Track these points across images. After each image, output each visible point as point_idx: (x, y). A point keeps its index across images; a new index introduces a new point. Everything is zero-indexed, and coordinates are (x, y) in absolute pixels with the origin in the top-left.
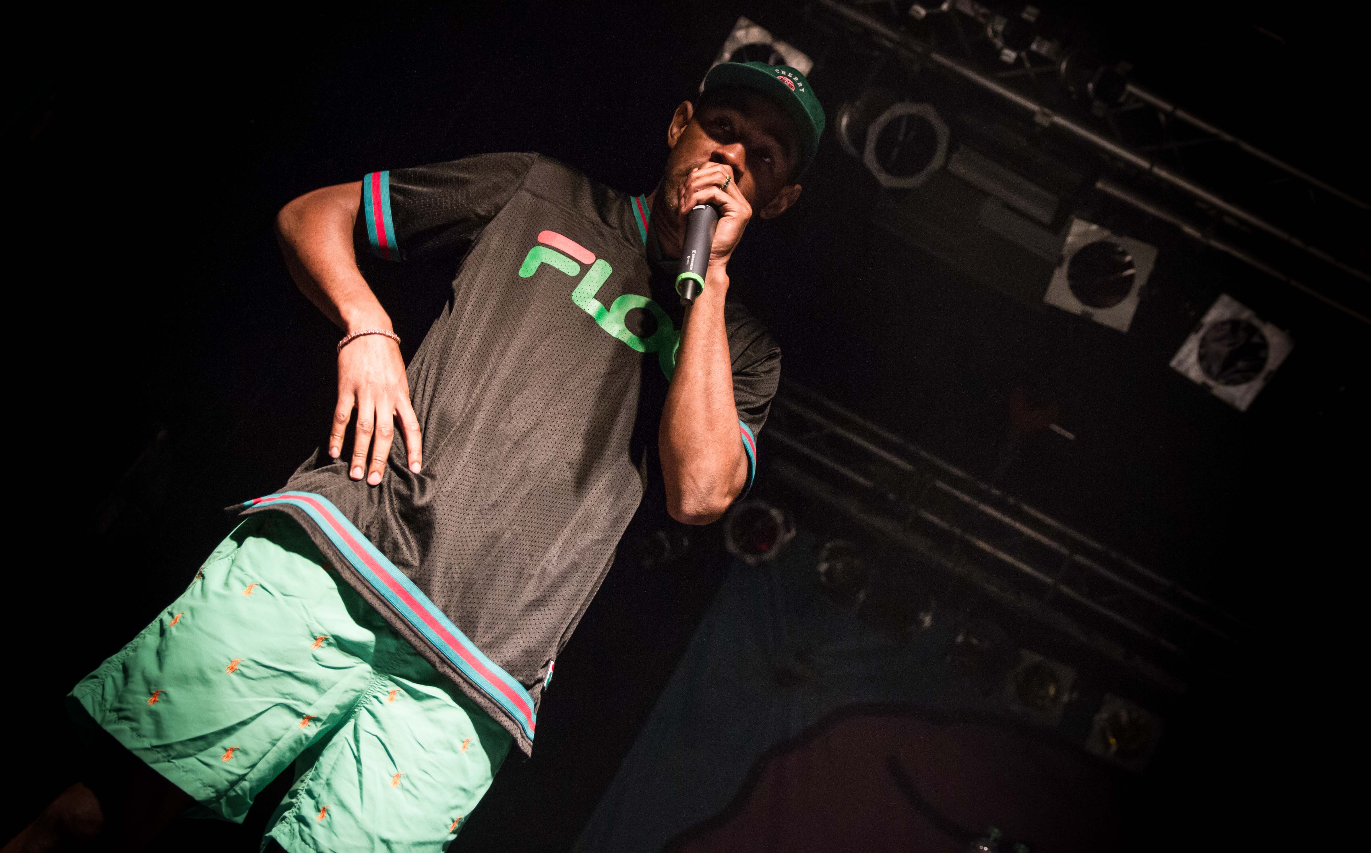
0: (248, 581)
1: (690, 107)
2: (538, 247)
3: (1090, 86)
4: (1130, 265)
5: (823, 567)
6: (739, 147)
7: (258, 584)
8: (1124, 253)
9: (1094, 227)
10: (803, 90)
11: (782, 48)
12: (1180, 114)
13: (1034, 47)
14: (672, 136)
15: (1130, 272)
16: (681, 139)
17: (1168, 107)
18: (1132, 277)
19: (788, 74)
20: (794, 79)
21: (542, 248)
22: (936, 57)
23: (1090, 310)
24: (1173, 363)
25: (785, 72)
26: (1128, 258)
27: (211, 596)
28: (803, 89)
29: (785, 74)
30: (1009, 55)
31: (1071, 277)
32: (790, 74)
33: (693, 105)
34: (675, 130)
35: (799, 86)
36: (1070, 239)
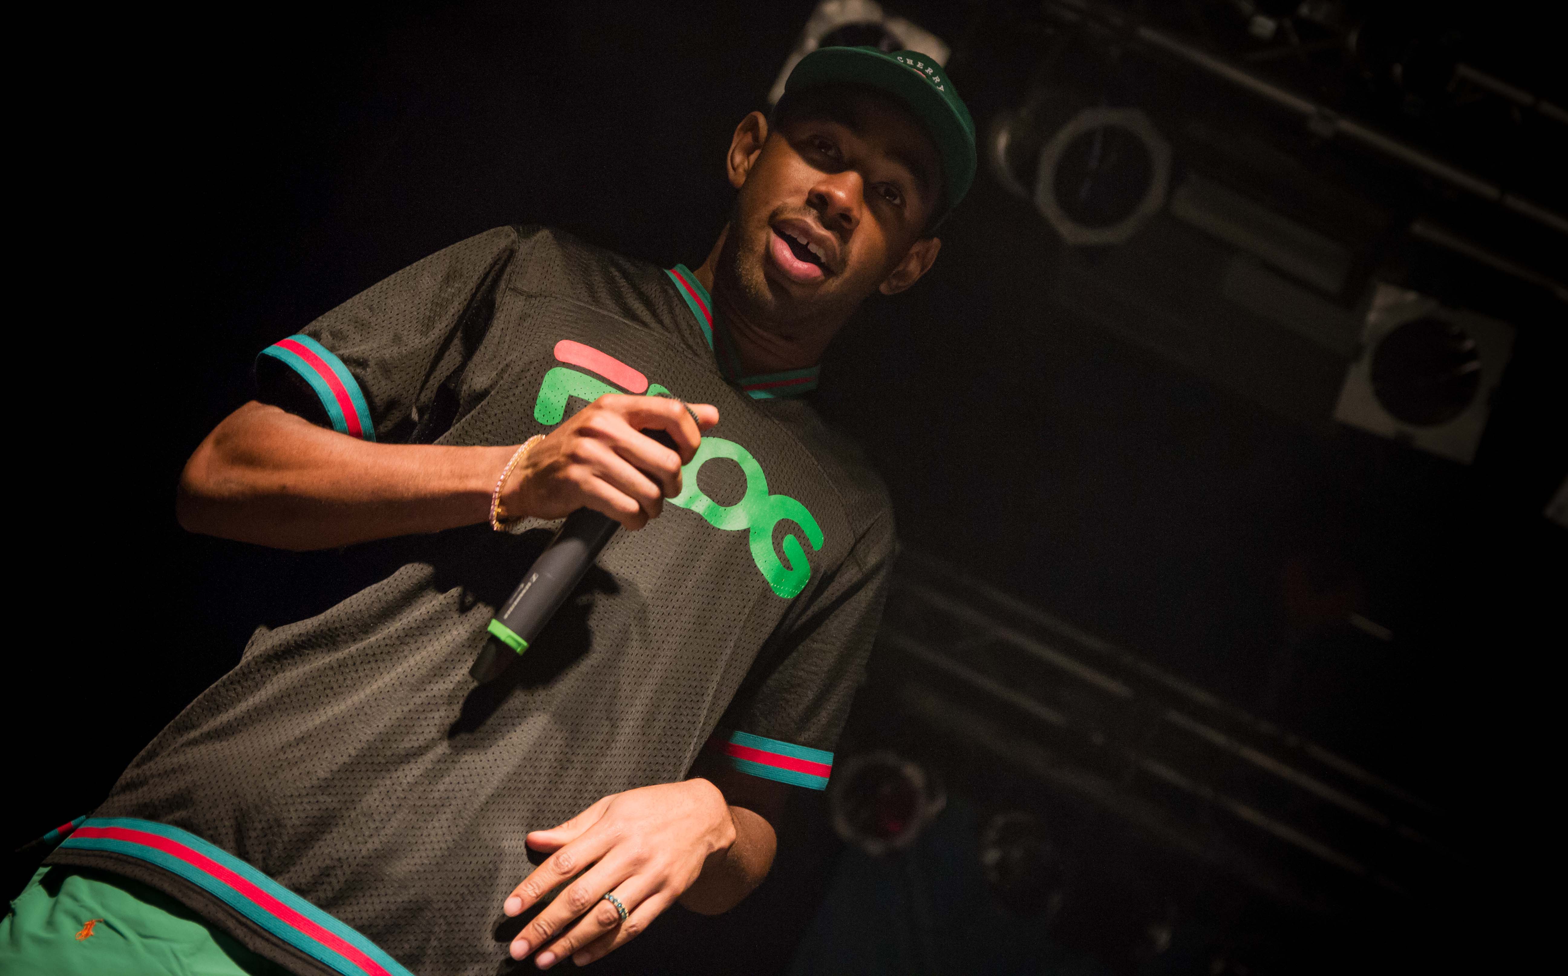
0: (86, 916)
1: (762, 121)
2: (559, 368)
3: (1398, 70)
4: (1472, 355)
5: (992, 856)
6: (853, 178)
7: (102, 920)
8: (1462, 337)
9: (1411, 296)
10: (942, 88)
11: (899, 29)
12: (1547, 108)
13: (1304, 10)
14: (734, 169)
15: (1471, 366)
16: (751, 173)
17: (1525, 98)
18: (1475, 375)
19: (918, 64)
20: (927, 71)
21: (564, 370)
22: (1147, 34)
23: (1408, 429)
24: (1550, 511)
25: (911, 61)
26: (1469, 344)
27: (26, 942)
28: (942, 86)
29: (911, 63)
30: (1264, 26)
31: (1376, 377)
32: (919, 63)
33: (766, 116)
34: (738, 158)
35: (936, 82)
36: (1372, 317)
